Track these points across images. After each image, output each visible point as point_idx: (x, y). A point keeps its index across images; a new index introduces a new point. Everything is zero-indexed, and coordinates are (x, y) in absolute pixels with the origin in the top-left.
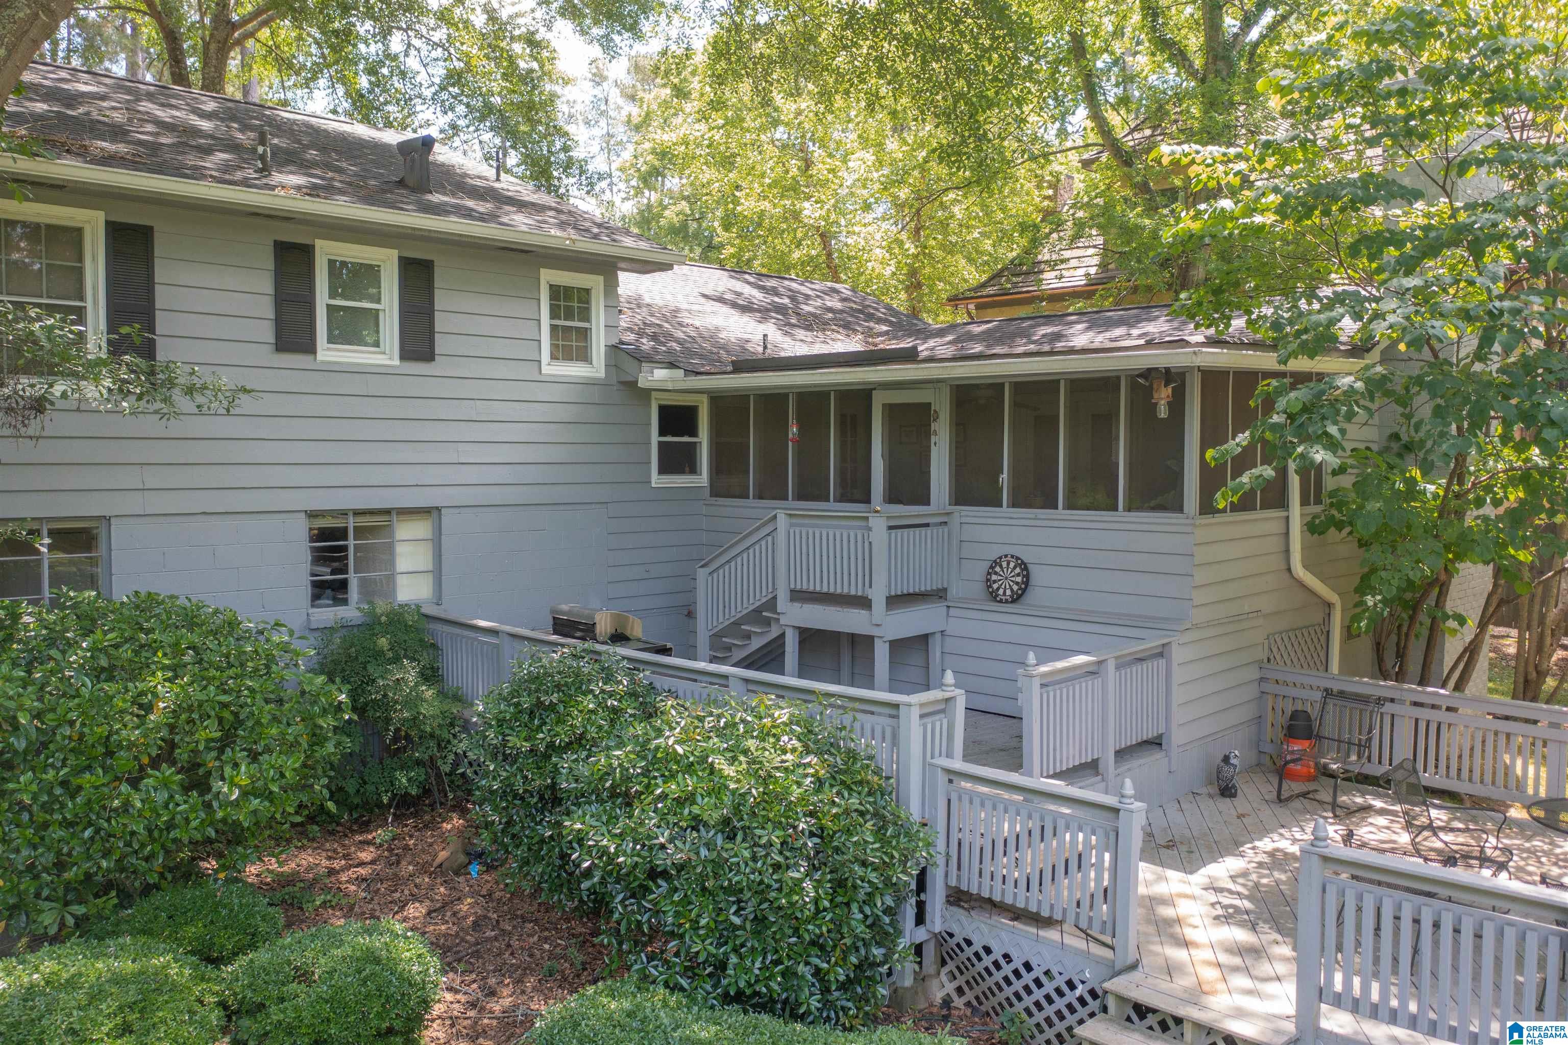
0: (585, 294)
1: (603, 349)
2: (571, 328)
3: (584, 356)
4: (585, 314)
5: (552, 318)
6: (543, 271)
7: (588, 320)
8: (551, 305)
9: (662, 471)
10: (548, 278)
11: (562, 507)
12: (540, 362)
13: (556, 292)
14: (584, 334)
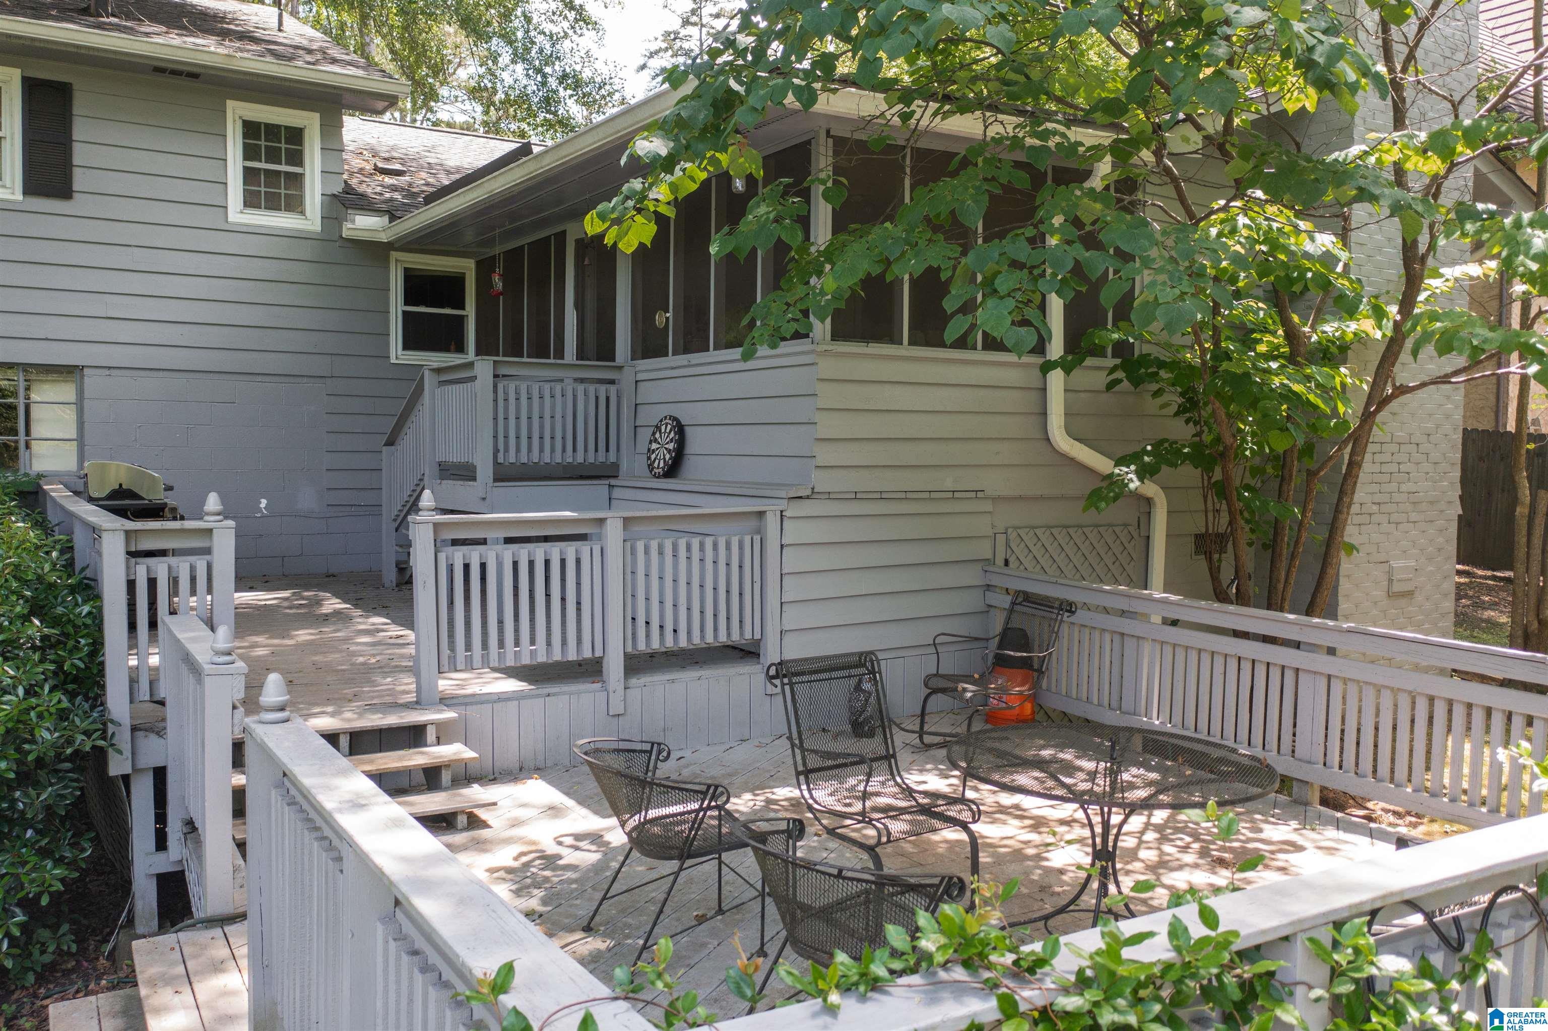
0: (296, 135)
1: (318, 199)
2: (278, 173)
3: (295, 205)
4: (296, 158)
5: (246, 157)
6: (230, 104)
7: (300, 163)
8: (244, 144)
9: (408, 345)
10: (240, 112)
11: (259, 378)
12: (226, 207)
13: (251, 129)
14: (296, 180)
